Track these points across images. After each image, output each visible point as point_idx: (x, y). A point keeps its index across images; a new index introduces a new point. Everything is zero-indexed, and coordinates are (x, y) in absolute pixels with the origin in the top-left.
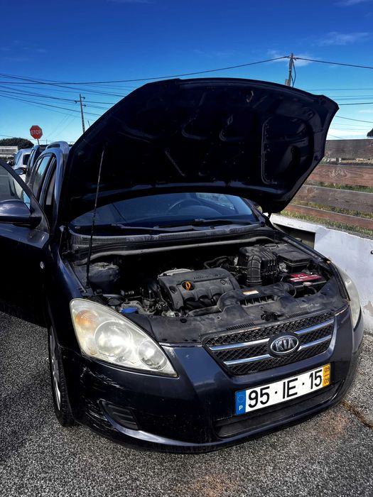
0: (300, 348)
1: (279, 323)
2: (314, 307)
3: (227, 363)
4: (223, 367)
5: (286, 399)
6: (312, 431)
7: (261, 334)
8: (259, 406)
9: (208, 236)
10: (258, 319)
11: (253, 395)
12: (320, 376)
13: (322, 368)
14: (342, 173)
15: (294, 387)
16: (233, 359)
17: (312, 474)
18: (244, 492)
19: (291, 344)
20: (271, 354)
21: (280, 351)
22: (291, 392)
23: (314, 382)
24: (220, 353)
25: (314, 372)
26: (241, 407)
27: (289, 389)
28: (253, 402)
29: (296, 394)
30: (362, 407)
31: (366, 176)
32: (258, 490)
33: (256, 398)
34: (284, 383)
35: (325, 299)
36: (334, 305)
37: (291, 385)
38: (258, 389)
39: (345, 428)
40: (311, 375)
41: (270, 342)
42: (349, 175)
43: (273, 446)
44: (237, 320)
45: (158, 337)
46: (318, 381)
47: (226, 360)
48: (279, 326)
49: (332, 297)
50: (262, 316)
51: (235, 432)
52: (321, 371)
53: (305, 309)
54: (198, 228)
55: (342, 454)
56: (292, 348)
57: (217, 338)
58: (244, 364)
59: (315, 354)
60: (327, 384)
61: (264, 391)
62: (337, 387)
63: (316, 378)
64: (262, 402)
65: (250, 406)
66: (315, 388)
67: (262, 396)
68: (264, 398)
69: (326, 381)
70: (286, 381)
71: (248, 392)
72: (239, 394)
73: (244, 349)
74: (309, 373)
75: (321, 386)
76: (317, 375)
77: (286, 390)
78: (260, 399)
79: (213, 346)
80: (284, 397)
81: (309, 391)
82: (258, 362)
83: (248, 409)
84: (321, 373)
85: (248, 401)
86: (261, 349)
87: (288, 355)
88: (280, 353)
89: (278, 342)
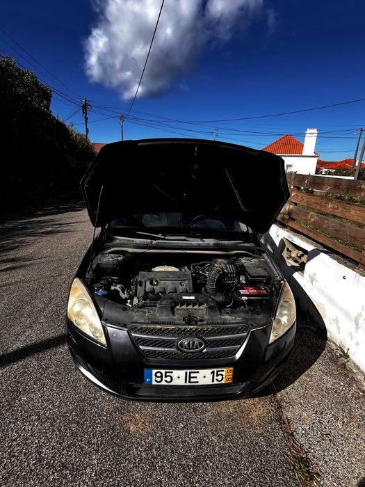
0: (205, 351)
1: (192, 327)
2: (235, 319)
3: (141, 347)
4: (138, 349)
5: (188, 384)
6: (231, 408)
7: (173, 332)
8: (163, 383)
9: (193, 246)
10: (180, 320)
11: (159, 375)
12: (222, 375)
13: (224, 369)
14: (336, 206)
15: (196, 377)
16: (147, 346)
17: (208, 443)
18: (152, 436)
19: (197, 346)
20: (178, 348)
21: (185, 348)
22: (192, 380)
23: (215, 378)
24: (139, 338)
25: (216, 370)
26: (148, 380)
27: (190, 377)
28: (159, 379)
29: (197, 382)
30: (287, 403)
31: (353, 212)
32: (162, 439)
33: (161, 377)
34: (186, 373)
35: (250, 314)
36: (257, 322)
37: (192, 375)
38: (163, 372)
39: (259, 417)
40: (213, 372)
41: (179, 340)
42: (340, 209)
43: (195, 410)
44: (163, 317)
45: (105, 316)
46: (220, 378)
47: (141, 345)
48: (191, 329)
49: (258, 314)
50: (184, 318)
51: (148, 394)
52: (223, 371)
53: (226, 319)
54: (191, 239)
55: (242, 437)
56: (197, 348)
57: (139, 328)
58: (155, 351)
59: (220, 357)
60: (229, 382)
61: (168, 374)
62: (244, 385)
63: (217, 375)
64: (166, 381)
65: (156, 381)
66: (216, 382)
67: (166, 376)
68: (169, 379)
69: (227, 379)
70: (188, 371)
71: (154, 371)
72: (146, 371)
73: (156, 340)
74: (211, 370)
75: (223, 382)
76: (219, 373)
77: (188, 378)
78: (164, 378)
79: (135, 332)
80: (186, 382)
81: (211, 383)
82: (166, 352)
83: (154, 383)
84: (223, 373)
85: (154, 377)
86: (170, 344)
87: (193, 353)
88: (185, 350)
89: (185, 342)
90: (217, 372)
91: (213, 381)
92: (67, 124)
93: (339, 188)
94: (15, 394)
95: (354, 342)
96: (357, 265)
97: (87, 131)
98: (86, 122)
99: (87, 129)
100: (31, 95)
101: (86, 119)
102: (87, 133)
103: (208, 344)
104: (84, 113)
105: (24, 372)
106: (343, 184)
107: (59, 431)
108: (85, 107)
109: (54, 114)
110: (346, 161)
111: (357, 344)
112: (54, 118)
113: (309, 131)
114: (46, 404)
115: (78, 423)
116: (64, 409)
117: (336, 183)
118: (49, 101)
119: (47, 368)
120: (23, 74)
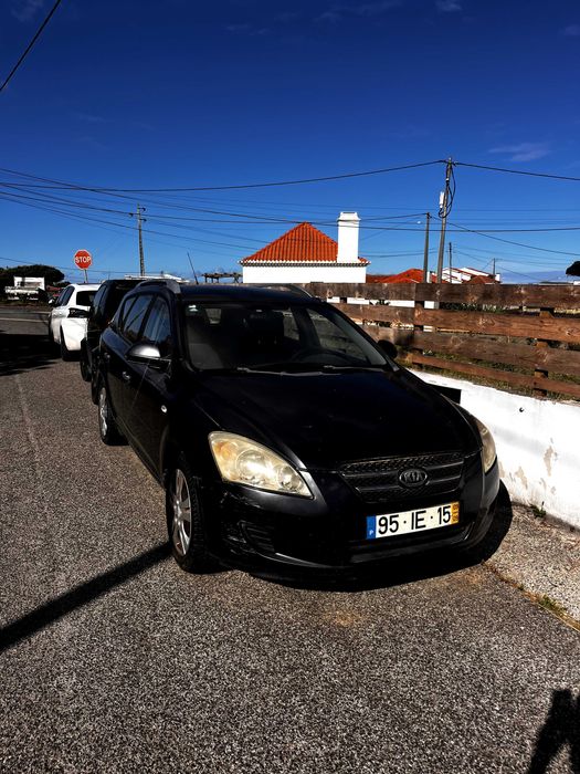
0: (428, 483)
3: (359, 490)
4: (354, 493)
5: (415, 530)
7: (390, 466)
8: (389, 534)
11: (383, 522)
12: (448, 513)
13: (451, 505)
15: (422, 519)
16: (365, 486)
19: (420, 477)
20: (400, 484)
21: (409, 483)
22: (420, 523)
23: (443, 517)
24: (353, 479)
25: (442, 507)
26: (371, 532)
27: (417, 520)
28: (383, 529)
29: (424, 526)
33: (386, 525)
34: (413, 514)
37: (420, 516)
38: (388, 516)
40: (440, 510)
46: (446, 517)
47: (357, 486)
48: (407, 460)
52: (449, 507)
56: (420, 481)
57: (349, 466)
58: (375, 492)
60: (456, 521)
61: (393, 519)
62: (467, 528)
63: (444, 514)
64: (391, 530)
65: (380, 532)
66: (443, 524)
67: (391, 523)
68: (394, 526)
69: (454, 518)
70: (415, 512)
71: (378, 518)
72: (369, 519)
73: (374, 478)
74: (438, 508)
75: (450, 522)
76: (446, 510)
77: (415, 521)
78: (389, 527)
79: (346, 473)
80: (413, 528)
81: (438, 526)
83: (378, 535)
84: (450, 510)
85: (378, 527)
86: (391, 480)
87: (416, 488)
89: (407, 474)
90: (444, 508)
91: (440, 523)
95: (549, 489)
103: (430, 475)
110: (409, 274)
111: (554, 489)
113: (343, 216)
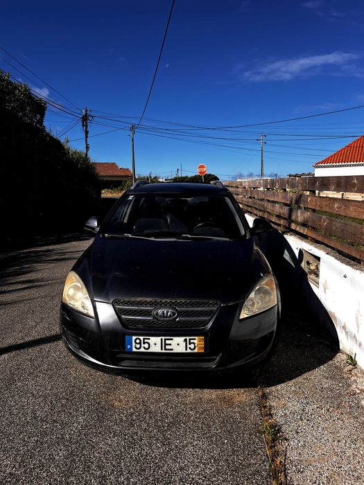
0: (178, 319)
3: (123, 317)
5: (164, 351)
7: (151, 304)
8: (142, 350)
11: (138, 341)
12: (194, 344)
14: (340, 206)
15: (170, 344)
16: (128, 315)
19: (170, 315)
20: (154, 318)
21: (161, 317)
22: (168, 347)
23: (188, 346)
24: (121, 310)
25: (188, 338)
26: (129, 347)
27: (166, 344)
28: (138, 346)
29: (172, 350)
33: (140, 343)
34: (162, 339)
37: (168, 342)
38: (142, 338)
40: (185, 340)
41: (155, 309)
46: (192, 346)
47: (123, 315)
48: (166, 302)
51: (130, 365)
52: (195, 339)
56: (171, 317)
57: (122, 301)
58: (135, 320)
59: (192, 327)
60: (201, 351)
61: (146, 341)
62: (218, 358)
63: (190, 344)
64: (144, 347)
65: (136, 347)
66: (189, 351)
67: (144, 343)
68: (146, 346)
69: (200, 348)
70: (163, 338)
71: (134, 338)
72: (127, 338)
73: (136, 311)
74: (184, 338)
75: (196, 351)
76: (191, 341)
77: (163, 345)
78: (143, 345)
79: (119, 305)
80: (162, 349)
81: (184, 351)
82: (145, 320)
83: (134, 350)
84: (195, 341)
85: (134, 344)
86: (148, 313)
87: (168, 321)
88: (161, 319)
89: (160, 312)
90: (190, 339)
91: (186, 350)
92: (62, 141)
93: (340, 186)
94: (11, 381)
95: (358, 343)
96: (360, 263)
97: (87, 148)
98: (87, 137)
99: (87, 145)
100: (23, 109)
101: (87, 132)
102: (87, 151)
103: (181, 314)
104: (83, 125)
105: (18, 368)
106: (342, 181)
107: (51, 403)
108: (85, 119)
109: (47, 130)
112: (48, 135)
114: (39, 388)
115: (67, 399)
116: (55, 391)
117: (338, 181)
118: (43, 115)
119: (40, 366)
120: (16, 88)
